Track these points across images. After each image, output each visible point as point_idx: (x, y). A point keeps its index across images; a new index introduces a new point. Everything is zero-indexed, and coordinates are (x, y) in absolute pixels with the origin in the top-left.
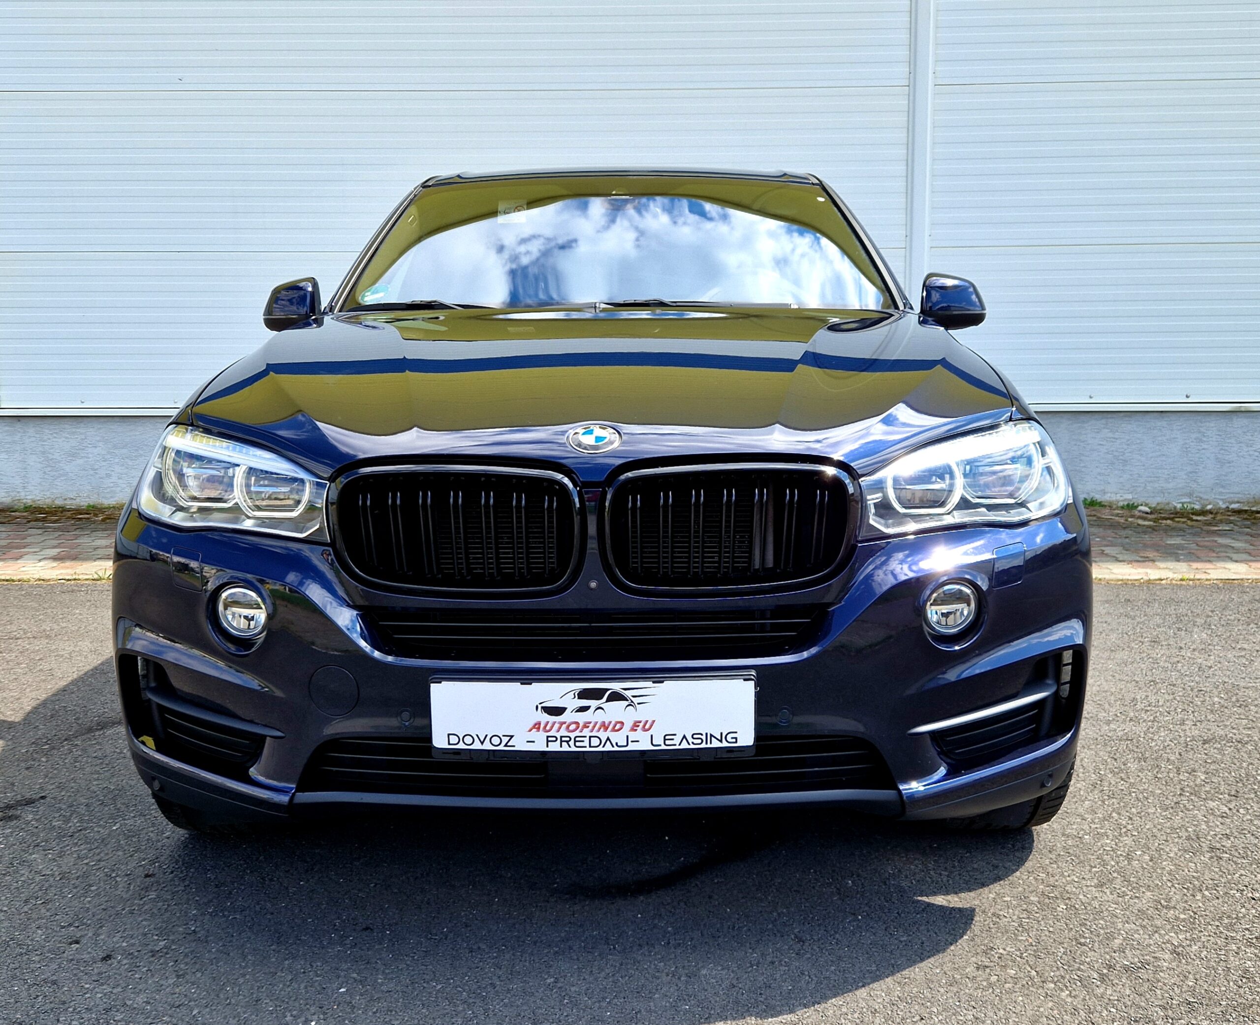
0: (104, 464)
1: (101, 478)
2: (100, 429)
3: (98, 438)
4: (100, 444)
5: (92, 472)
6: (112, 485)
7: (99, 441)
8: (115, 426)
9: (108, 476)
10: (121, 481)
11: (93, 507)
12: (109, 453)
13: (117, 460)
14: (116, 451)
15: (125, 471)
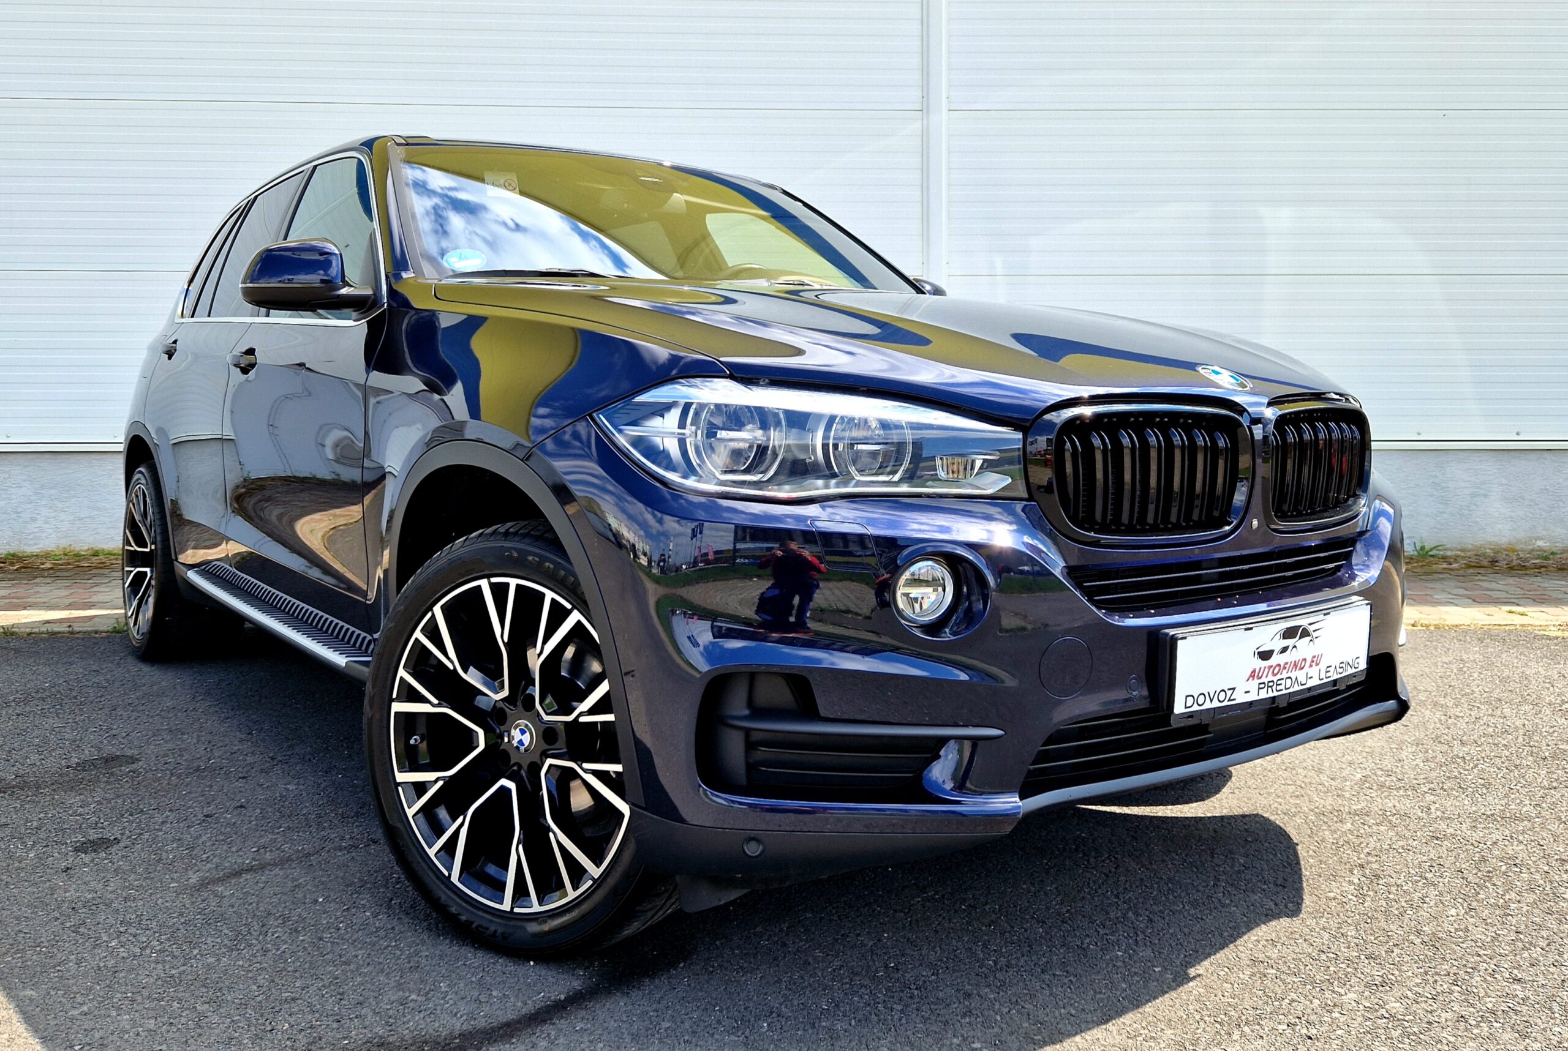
0: (29, 506)
1: (26, 522)
2: (27, 466)
3: (24, 477)
4: (27, 483)
5: (14, 516)
6: (37, 530)
7: (25, 480)
8: (46, 463)
9: (34, 520)
10: (47, 526)
12: (36, 494)
13: (43, 503)
14: (44, 492)
15: (53, 515)
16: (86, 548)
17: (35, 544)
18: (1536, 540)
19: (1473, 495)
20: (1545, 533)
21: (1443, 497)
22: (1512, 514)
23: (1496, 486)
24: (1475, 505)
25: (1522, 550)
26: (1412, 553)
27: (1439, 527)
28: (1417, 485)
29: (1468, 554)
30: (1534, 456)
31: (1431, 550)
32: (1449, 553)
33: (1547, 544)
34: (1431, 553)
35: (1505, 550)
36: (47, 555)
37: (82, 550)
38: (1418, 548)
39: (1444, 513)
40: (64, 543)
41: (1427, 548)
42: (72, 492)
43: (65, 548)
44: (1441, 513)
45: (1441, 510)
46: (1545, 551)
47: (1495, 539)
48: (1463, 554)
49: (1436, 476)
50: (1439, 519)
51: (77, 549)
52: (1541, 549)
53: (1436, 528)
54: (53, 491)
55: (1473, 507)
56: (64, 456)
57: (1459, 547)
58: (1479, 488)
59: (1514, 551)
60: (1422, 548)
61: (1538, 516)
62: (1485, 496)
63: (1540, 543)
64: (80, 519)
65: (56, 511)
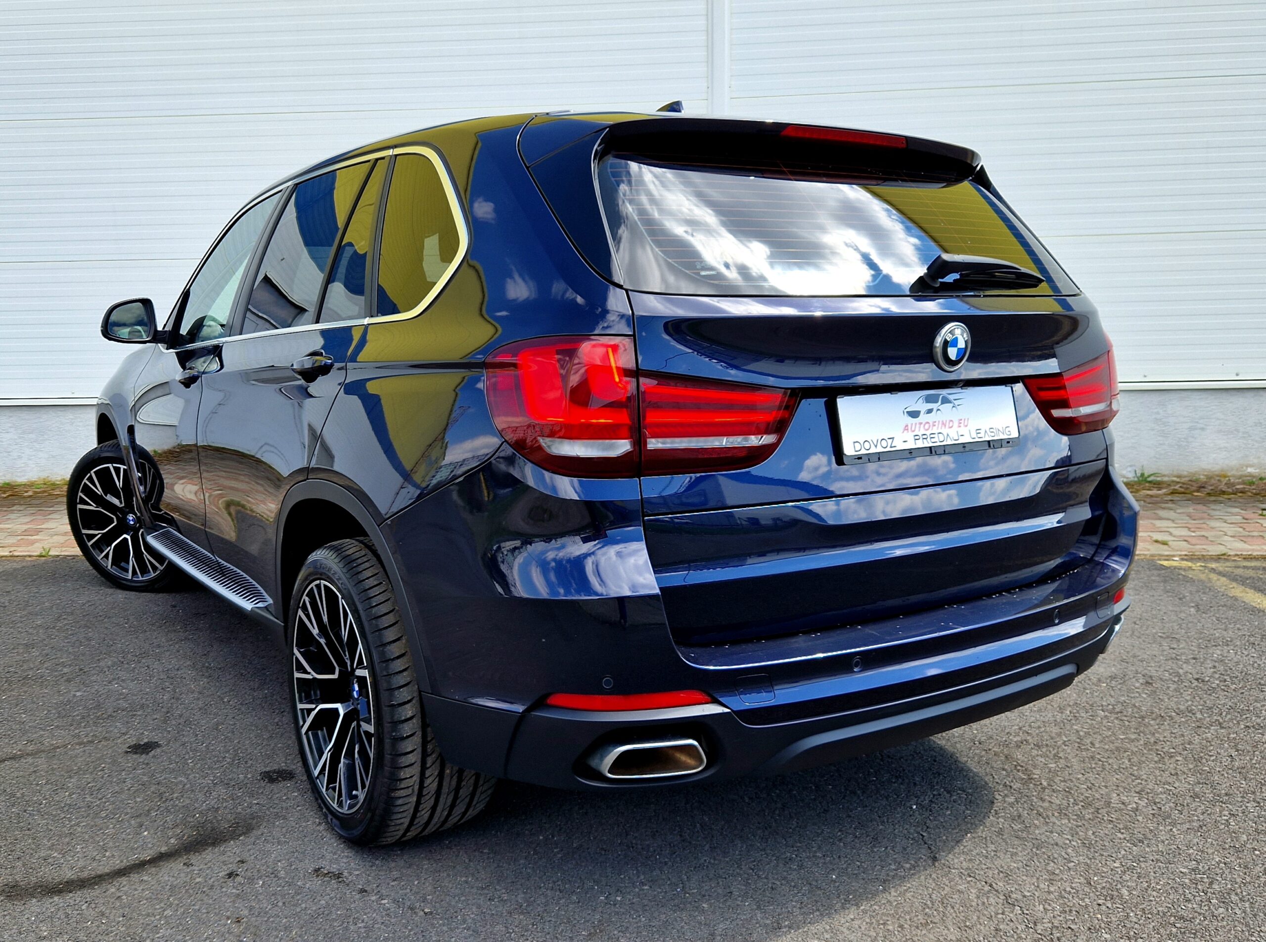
0: (16, 447)
1: (15, 459)
2: (11, 417)
3: (10, 425)
4: (12, 430)
5: (5, 454)
6: (23, 465)
7: (10, 427)
8: (25, 415)
9: (20, 457)
10: (30, 462)
11: (8, 484)
12: (20, 438)
13: (26, 444)
14: (25, 436)
15: (34, 453)
16: (59, 479)
17: (23, 476)
18: (1247, 467)
19: (1191, 429)
20: (1256, 461)
21: (1163, 430)
22: (1227, 445)
23: (1213, 420)
24: (1193, 437)
25: (1233, 476)
26: (1132, 479)
27: (1157, 456)
28: (1141, 421)
29: (1183, 480)
30: (1250, 394)
31: (1149, 476)
32: (1166, 479)
33: (1257, 471)
34: (1149, 479)
35: (1218, 476)
36: (31, 485)
37: (57, 481)
38: (1139, 475)
39: (1164, 444)
40: (43, 475)
41: (1146, 475)
42: (46, 436)
43: (44, 479)
44: (1161, 444)
45: (1161, 442)
46: (1254, 477)
47: (1209, 467)
48: (1178, 480)
49: (1158, 413)
50: (1158, 449)
51: (53, 480)
52: (1250, 475)
53: (1155, 457)
54: (31, 436)
55: (1190, 439)
56: (37, 409)
57: (1175, 473)
58: (1197, 422)
59: (1225, 477)
60: (1142, 475)
61: (1250, 446)
62: (1203, 429)
63: (1250, 470)
64: (53, 457)
65: (35, 451)
